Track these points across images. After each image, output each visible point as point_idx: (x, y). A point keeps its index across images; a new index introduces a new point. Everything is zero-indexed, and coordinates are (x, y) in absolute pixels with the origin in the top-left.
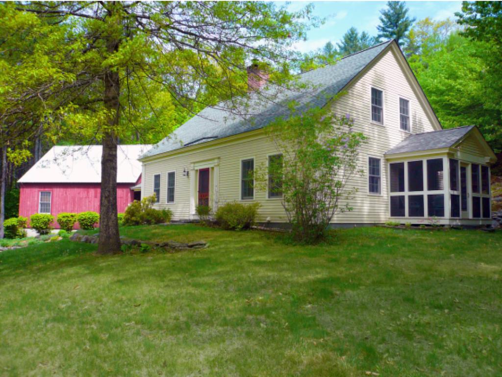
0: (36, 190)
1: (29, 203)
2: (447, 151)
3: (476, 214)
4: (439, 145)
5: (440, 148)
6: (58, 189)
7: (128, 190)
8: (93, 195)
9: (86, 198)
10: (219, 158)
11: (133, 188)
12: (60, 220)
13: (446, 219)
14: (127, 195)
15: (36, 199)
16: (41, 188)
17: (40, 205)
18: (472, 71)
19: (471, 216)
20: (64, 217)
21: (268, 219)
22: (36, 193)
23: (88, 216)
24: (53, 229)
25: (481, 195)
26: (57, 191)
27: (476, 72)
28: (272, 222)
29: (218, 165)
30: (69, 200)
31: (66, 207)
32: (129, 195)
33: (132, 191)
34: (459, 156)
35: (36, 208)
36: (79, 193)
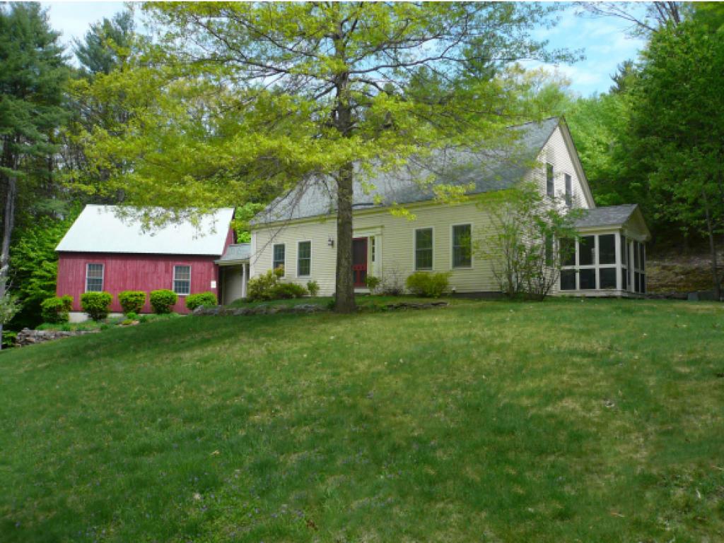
0: (82, 261)
1: (70, 279)
2: (620, 227)
3: (637, 289)
4: (611, 222)
5: (613, 225)
6: (114, 262)
7: (212, 264)
8: (164, 269)
9: (154, 273)
10: (382, 227)
11: (217, 262)
12: (127, 299)
13: (618, 290)
14: (209, 270)
15: (81, 273)
16: (88, 258)
17: (86, 282)
18: (599, 143)
19: (633, 290)
20: (132, 296)
21: (454, 289)
22: (82, 265)
23: (165, 295)
24: (112, 312)
25: (639, 271)
26: (112, 263)
27: (603, 144)
28: (458, 292)
29: (382, 234)
30: (128, 275)
31: (125, 284)
32: (213, 270)
33: (217, 266)
34: (626, 233)
35: (81, 286)
36: (144, 267)
